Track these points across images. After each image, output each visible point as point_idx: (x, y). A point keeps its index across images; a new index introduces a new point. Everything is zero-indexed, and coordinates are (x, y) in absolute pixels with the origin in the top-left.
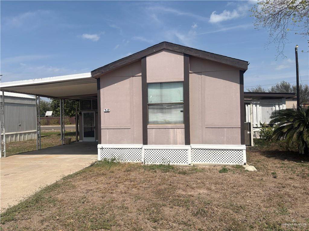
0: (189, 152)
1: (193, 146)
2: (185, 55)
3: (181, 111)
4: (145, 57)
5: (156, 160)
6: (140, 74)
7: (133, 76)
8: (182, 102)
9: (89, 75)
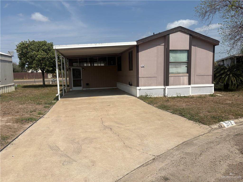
0: (190, 88)
1: (192, 85)
2: (190, 35)
3: (186, 67)
4: (169, 34)
5: (173, 94)
6: (163, 44)
7: (159, 45)
8: (187, 61)
9: (135, 43)
